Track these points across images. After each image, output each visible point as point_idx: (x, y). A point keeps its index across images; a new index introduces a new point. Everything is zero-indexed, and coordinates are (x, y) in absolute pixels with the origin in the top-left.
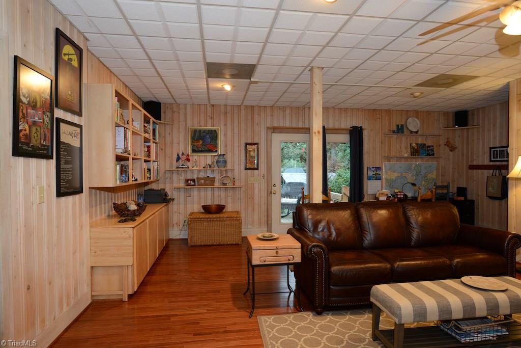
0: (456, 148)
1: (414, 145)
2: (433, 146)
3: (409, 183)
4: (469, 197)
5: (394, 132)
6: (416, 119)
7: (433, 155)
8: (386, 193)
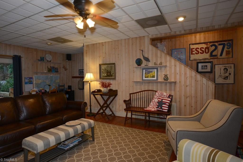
0: (67, 69)
1: (49, 67)
2: (57, 68)
3: (47, 85)
4: (72, 89)
5: (39, 60)
6: (50, 55)
7: (58, 72)
8: (35, 90)
